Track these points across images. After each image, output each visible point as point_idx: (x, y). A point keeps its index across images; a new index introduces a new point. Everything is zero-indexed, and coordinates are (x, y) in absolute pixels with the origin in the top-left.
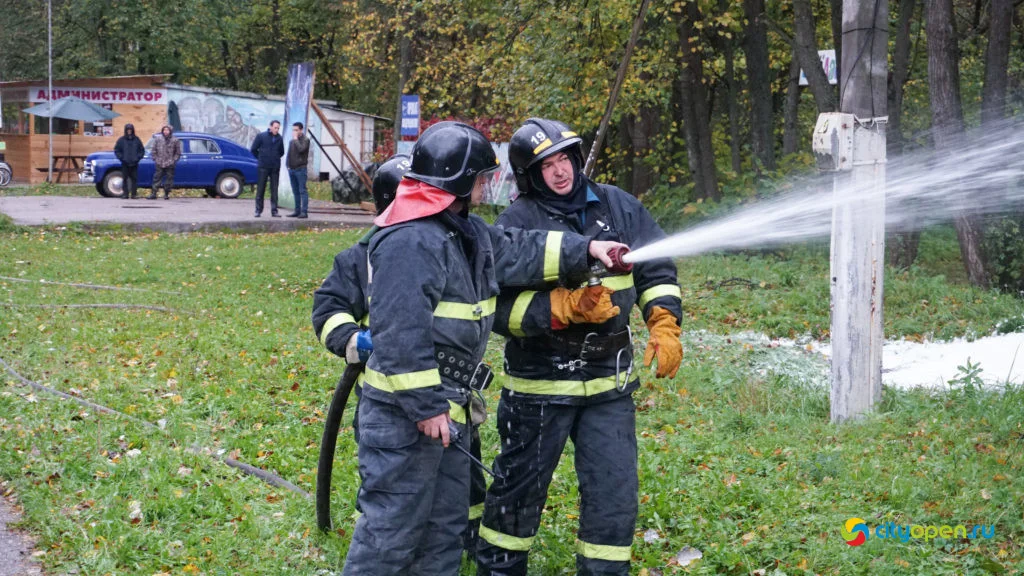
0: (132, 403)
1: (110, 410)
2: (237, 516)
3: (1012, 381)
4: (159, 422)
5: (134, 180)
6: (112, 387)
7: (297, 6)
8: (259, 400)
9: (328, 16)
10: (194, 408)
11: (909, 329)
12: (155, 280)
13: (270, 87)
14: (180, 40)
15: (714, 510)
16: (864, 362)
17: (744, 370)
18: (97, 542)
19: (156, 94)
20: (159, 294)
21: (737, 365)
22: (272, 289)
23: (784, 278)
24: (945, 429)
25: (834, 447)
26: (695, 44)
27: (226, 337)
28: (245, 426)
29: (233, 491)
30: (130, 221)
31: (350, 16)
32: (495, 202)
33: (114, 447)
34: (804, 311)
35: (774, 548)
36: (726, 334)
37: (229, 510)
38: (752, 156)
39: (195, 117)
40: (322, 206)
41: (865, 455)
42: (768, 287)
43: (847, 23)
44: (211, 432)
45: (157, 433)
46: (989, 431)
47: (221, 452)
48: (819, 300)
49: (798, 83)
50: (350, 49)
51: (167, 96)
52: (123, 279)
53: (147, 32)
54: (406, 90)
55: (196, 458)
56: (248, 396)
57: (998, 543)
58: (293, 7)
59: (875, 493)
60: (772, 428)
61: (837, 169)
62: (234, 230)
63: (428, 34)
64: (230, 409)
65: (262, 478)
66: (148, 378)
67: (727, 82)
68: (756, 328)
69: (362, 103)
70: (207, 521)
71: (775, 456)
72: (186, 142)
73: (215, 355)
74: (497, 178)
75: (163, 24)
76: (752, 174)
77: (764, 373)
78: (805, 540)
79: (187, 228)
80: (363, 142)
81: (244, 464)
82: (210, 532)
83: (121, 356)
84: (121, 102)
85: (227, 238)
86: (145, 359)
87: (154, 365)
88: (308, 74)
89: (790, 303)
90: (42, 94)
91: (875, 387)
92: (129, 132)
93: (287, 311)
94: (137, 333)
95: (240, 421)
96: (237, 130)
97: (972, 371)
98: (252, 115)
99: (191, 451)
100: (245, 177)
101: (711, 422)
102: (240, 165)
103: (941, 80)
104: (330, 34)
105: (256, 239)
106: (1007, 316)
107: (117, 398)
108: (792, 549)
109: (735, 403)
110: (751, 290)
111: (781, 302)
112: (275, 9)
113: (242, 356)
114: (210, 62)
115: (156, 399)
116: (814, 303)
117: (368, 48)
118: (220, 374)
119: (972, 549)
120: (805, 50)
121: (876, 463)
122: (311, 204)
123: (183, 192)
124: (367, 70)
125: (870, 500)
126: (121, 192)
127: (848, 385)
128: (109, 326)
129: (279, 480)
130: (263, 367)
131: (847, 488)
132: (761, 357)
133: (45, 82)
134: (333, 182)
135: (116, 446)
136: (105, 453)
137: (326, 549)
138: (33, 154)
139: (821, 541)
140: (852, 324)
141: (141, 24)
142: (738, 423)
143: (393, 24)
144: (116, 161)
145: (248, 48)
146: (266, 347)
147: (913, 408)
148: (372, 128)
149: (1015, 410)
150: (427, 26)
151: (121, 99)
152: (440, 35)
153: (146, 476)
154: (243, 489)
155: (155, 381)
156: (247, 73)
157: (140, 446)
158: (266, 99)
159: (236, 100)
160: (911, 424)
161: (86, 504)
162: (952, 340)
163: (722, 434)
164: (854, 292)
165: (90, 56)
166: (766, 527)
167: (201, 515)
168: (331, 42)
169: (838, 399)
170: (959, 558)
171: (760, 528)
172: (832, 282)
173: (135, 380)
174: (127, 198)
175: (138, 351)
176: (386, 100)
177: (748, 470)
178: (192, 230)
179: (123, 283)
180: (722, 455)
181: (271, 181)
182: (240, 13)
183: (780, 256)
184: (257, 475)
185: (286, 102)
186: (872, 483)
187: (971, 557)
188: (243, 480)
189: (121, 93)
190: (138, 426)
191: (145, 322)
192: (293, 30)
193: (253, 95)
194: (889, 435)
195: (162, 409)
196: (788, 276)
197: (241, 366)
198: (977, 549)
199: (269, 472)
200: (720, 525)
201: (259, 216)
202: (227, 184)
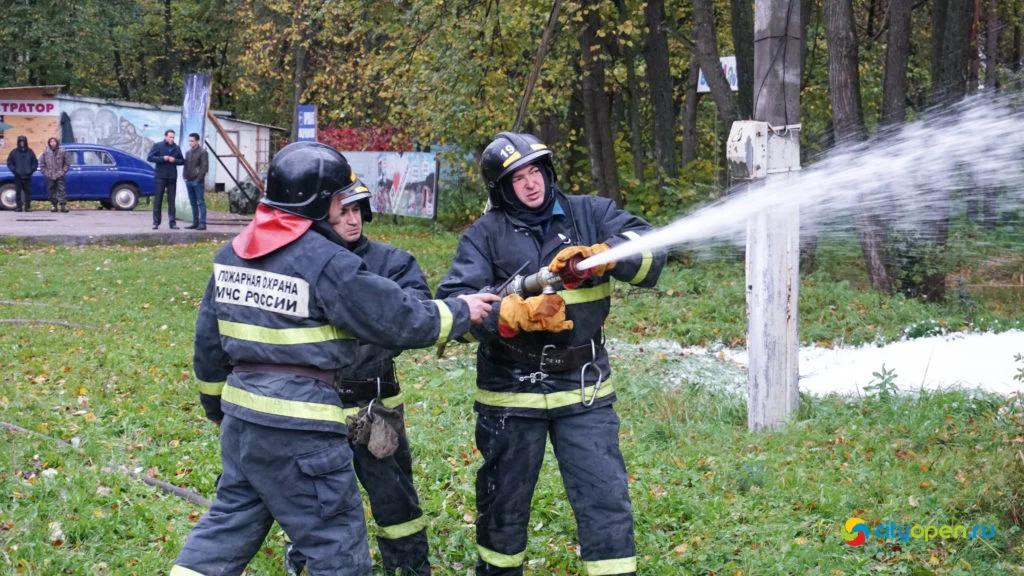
0: (44, 421)
1: (22, 429)
2: (161, 536)
3: (926, 388)
4: (73, 440)
5: (27, 193)
6: (22, 405)
7: (190, 16)
8: (174, 416)
9: (220, 26)
10: (108, 426)
11: (818, 335)
12: (55, 294)
13: (163, 97)
14: (72, 51)
15: (645, 522)
16: (780, 369)
17: (658, 379)
18: (20, 565)
19: (48, 105)
20: (61, 309)
21: (651, 374)
22: (175, 302)
23: (692, 286)
24: (865, 436)
25: (757, 456)
26: (597, 52)
27: (134, 353)
28: (161, 444)
29: (155, 510)
30: (26, 235)
31: (245, 26)
32: (394, 212)
33: (30, 468)
34: (713, 318)
35: (709, 560)
36: (638, 343)
37: (152, 530)
38: (655, 163)
39: (89, 128)
40: (219, 217)
41: (788, 463)
42: (676, 294)
43: (759, 31)
44: (127, 450)
45: (72, 452)
46: (907, 437)
47: (138, 470)
48: (728, 307)
49: (696, 90)
50: (246, 58)
51: (59, 108)
52: (23, 294)
53: (38, 43)
54: (303, 100)
55: (114, 478)
56: (163, 412)
57: (929, 550)
58: (185, 17)
59: (803, 502)
60: (693, 437)
61: (752, 177)
62: (131, 242)
63: (325, 44)
64: (146, 426)
65: (183, 497)
66: (57, 396)
67: (631, 86)
68: (669, 337)
69: (257, 113)
70: (130, 541)
71: (700, 466)
72: (80, 154)
73: (124, 371)
74: (396, 188)
75: (54, 34)
76: (655, 182)
77: (678, 381)
78: (738, 551)
79: (84, 241)
80: (258, 152)
81: (162, 483)
82: (135, 553)
83: (28, 373)
84: (12, 113)
85: (125, 250)
86: (53, 376)
87: (63, 381)
88: (204, 84)
89: (699, 311)
91: (792, 394)
92: (22, 144)
93: (191, 324)
94: (42, 348)
95: (157, 438)
96: (130, 141)
97: (887, 377)
98: (146, 126)
99: (108, 470)
100: (141, 188)
101: (632, 433)
102: (135, 176)
103: (842, 86)
104: (224, 44)
105: (154, 251)
106: (915, 321)
107: (27, 416)
108: (726, 561)
109: (652, 412)
110: (659, 298)
111: (689, 310)
112: (168, 18)
113: (151, 372)
114: (102, 73)
115: (68, 417)
116: (723, 310)
117: (264, 58)
118: (133, 391)
119: (903, 557)
120: (707, 56)
121: (801, 472)
122: (210, 215)
123: (77, 204)
124: (264, 80)
125: (798, 509)
126: (15, 205)
127: (765, 394)
128: (13, 342)
129: (200, 498)
130: (175, 383)
131: (775, 497)
132: (675, 365)
134: (229, 193)
135: (31, 466)
136: (20, 473)
137: (255, 568)
139: (755, 552)
140: (768, 332)
141: (31, 34)
142: (659, 433)
143: (289, 34)
144: (9, 174)
145: (140, 59)
146: (176, 362)
147: (830, 414)
148: (268, 138)
149: (931, 415)
150: (323, 36)
151: (12, 110)
152: (336, 44)
153: (65, 496)
154: (164, 508)
155: (65, 398)
156: (139, 84)
157: (54, 465)
158: (159, 109)
159: (129, 111)
160: (830, 432)
161: (5, 526)
162: (862, 346)
163: (644, 445)
164: (770, 299)
166: (698, 539)
167: (124, 535)
168: (224, 52)
169: (755, 407)
170: (892, 566)
171: (692, 540)
172: (748, 290)
173: (45, 398)
174: (21, 211)
175: (45, 368)
176: (281, 110)
177: (674, 480)
178: (89, 243)
179: (22, 298)
180: (645, 466)
181: (168, 193)
182: (131, 23)
183: (683, 263)
184: (177, 494)
185: (181, 112)
186: (800, 491)
187: (903, 565)
188: (163, 498)
189: (12, 105)
190: (51, 444)
191: (49, 338)
192: (185, 40)
193: (147, 106)
194: (811, 443)
195: (75, 427)
196: (695, 283)
197: (152, 381)
198: (909, 556)
199: (189, 490)
200: (652, 537)
201: (156, 228)
202: (121, 195)
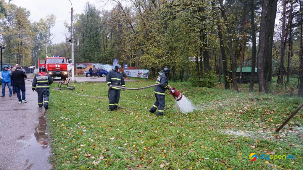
5: (91, 75)
14: (94, 58)
32: (141, 77)
51: (93, 64)
53: (90, 57)
74: (141, 74)
88: (117, 60)
90: (77, 64)
92: (91, 68)
96: (102, 68)
126: (89, 76)
133: (78, 63)
138: (77, 71)
144: (89, 72)
158: (105, 65)
165: (83, 60)
189: (88, 64)
202: (103, 75)
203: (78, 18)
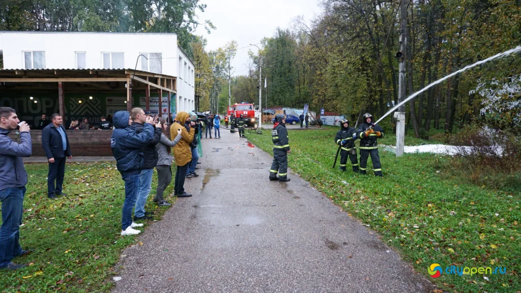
11: (407, 144)
14: (285, 100)
16: (401, 149)
19: (282, 109)
24: (414, 158)
25: (397, 159)
31: (313, 96)
34: (391, 141)
39: (288, 112)
46: (420, 158)
49: (387, 106)
50: (314, 101)
51: (284, 109)
53: (280, 99)
54: (322, 108)
59: (404, 165)
60: (388, 157)
61: (398, 120)
63: (326, 99)
67: (377, 106)
69: (314, 110)
74: (337, 122)
75: (283, 98)
80: (315, 116)
85: (296, 131)
88: (307, 106)
89: (388, 140)
90: (265, 109)
91: (403, 152)
97: (418, 150)
98: (298, 112)
102: (296, 120)
112: (300, 95)
114: (290, 104)
117: (317, 101)
121: (404, 161)
124: (316, 105)
127: (399, 152)
132: (384, 148)
140: (399, 143)
143: (320, 97)
145: (295, 101)
149: (424, 155)
156: (295, 105)
158: (300, 109)
159: (294, 110)
160: (409, 157)
162: (414, 146)
164: (400, 138)
165: (271, 103)
169: (397, 154)
176: (319, 110)
182: (294, 96)
189: (276, 109)
192: (303, 98)
193: (297, 109)
194: (405, 158)
202: (294, 122)
203: (266, 44)
